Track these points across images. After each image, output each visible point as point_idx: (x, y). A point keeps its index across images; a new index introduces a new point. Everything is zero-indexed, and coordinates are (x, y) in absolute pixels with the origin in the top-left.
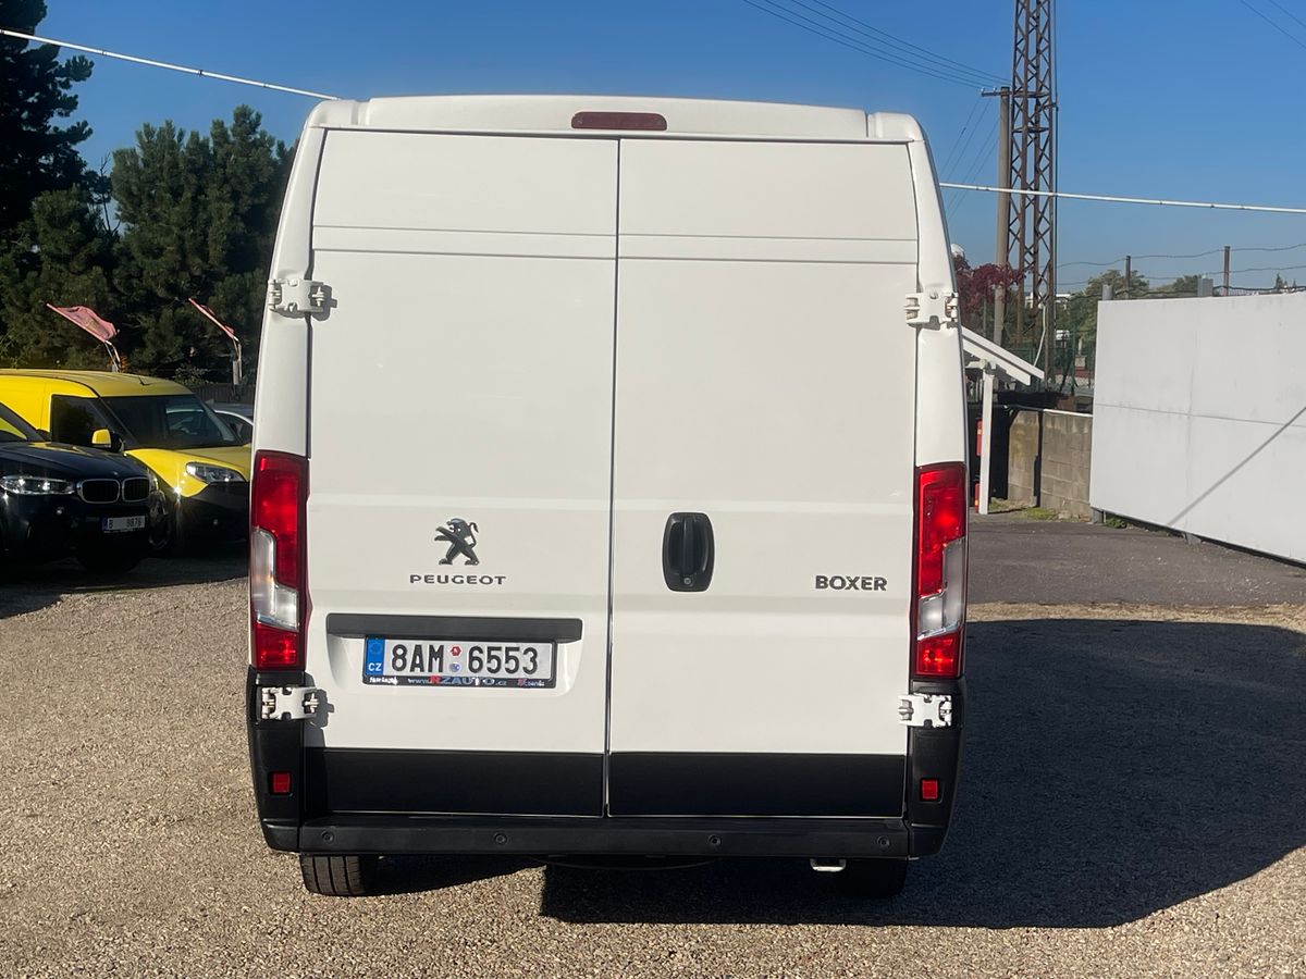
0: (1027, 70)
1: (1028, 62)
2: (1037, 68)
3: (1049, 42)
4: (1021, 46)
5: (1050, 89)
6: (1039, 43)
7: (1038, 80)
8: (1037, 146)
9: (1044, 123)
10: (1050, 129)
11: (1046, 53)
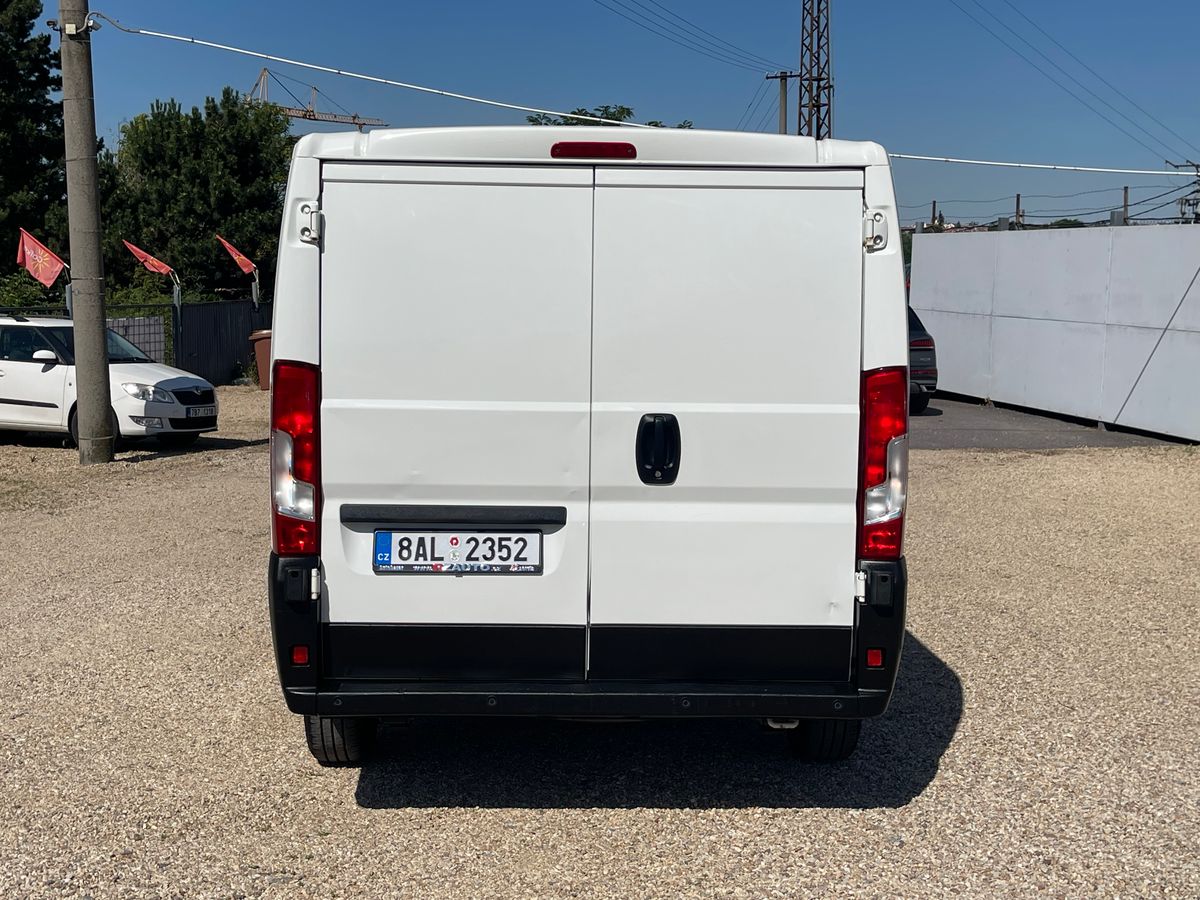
0: (811, 60)
1: (812, 55)
2: (818, 59)
3: (828, 39)
4: (807, 42)
5: (828, 75)
6: (819, 40)
7: (819, 67)
8: (818, 118)
9: (823, 100)
10: (829, 105)
11: (825, 48)
